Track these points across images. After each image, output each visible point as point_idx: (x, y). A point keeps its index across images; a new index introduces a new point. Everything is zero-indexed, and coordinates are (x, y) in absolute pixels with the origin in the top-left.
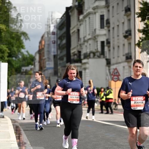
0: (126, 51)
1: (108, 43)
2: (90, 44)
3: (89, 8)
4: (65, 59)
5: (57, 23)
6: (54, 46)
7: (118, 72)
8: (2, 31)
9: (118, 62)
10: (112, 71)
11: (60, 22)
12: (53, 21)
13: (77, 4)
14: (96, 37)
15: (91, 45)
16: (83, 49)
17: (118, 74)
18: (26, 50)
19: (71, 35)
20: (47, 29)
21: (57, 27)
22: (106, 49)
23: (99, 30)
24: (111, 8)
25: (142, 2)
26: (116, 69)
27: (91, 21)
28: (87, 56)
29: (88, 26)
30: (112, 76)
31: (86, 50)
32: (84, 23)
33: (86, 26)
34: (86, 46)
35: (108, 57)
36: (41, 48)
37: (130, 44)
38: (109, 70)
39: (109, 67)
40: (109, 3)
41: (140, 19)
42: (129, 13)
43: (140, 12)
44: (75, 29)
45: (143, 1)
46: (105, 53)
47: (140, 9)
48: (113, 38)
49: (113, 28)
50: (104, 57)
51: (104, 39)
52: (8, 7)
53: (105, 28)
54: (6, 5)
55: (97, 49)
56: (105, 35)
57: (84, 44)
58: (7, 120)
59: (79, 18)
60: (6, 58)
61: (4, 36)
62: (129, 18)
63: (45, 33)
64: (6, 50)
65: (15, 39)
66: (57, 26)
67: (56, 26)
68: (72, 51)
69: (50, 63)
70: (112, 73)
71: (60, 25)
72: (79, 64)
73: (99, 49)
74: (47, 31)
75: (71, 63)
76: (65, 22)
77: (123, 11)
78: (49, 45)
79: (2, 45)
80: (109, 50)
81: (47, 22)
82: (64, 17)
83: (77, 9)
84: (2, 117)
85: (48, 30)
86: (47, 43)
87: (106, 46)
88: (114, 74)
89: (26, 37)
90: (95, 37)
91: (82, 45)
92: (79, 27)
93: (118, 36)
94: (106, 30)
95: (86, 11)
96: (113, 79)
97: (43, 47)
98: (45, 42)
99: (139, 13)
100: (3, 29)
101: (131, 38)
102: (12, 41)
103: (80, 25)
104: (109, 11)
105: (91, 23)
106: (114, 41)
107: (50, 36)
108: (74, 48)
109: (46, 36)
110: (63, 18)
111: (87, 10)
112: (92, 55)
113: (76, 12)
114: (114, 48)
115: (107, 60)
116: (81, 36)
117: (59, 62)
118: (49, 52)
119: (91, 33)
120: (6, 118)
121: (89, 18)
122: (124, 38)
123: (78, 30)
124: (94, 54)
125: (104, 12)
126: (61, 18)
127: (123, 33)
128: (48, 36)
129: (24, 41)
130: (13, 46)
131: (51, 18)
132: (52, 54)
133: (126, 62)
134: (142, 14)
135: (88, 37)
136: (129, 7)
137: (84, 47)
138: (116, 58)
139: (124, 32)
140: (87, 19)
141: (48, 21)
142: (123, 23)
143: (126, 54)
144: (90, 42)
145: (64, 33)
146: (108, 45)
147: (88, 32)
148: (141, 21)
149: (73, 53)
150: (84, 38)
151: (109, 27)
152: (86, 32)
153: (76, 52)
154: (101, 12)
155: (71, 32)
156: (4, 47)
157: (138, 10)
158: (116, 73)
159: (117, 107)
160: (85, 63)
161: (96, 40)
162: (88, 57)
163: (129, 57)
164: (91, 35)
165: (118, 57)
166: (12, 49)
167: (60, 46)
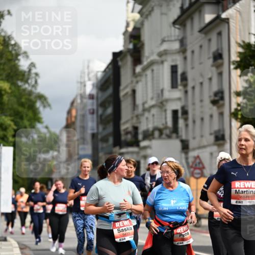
0: (216, 127)
1: (185, 112)
2: (153, 115)
3: (152, 53)
4: (111, 140)
5: (97, 78)
6: (93, 118)
7: (201, 162)
8: (3, 92)
9: (202, 145)
10: (191, 160)
11: (103, 78)
12: (92, 75)
13: (131, 46)
14: (165, 103)
15: (156, 117)
16: (142, 124)
17: (201, 166)
18: (45, 124)
19: (122, 99)
20: (81, 90)
21: (97, 87)
22: (181, 122)
23: (169, 91)
24: (189, 54)
25: (242, 44)
26: (198, 157)
27: (155, 75)
28: (148, 135)
29: (149, 84)
30: (192, 169)
31: (147, 125)
32: (143, 79)
33: (146, 84)
34: (147, 118)
35: (184, 137)
36: (69, 122)
37: (221, 114)
38: (187, 159)
39: (186, 153)
40: (186, 45)
41: (239, 71)
42: (220, 61)
43: (238, 59)
44: (129, 90)
45: (244, 42)
46: (180, 130)
47: (238, 54)
48: (194, 104)
49: (193, 88)
50: (177, 137)
51: (177, 106)
52: (14, 52)
53: (180, 87)
54: (10, 48)
55: (166, 123)
56: (179, 99)
57: (143, 115)
58: (11, 245)
59: (134, 70)
60: (11, 139)
61: (6, 102)
62: (219, 71)
63: (77, 96)
64: (10, 125)
65: (26, 106)
66: (97, 84)
67: (95, 85)
68: (123, 127)
69: (86, 147)
70: (191, 164)
71: (103, 82)
72: (135, 149)
73: (170, 123)
74: (80, 92)
75: (121, 148)
76: (112, 77)
77: (209, 58)
78: (84, 116)
79: (3, 117)
80: (187, 126)
81: (81, 76)
82: (110, 69)
83: (132, 55)
84: (4, 239)
85: (82, 92)
86: (80, 113)
87: (182, 118)
88: (194, 166)
89: (45, 102)
90: (162, 103)
91: (139, 117)
92: (135, 86)
93: (201, 101)
94: (180, 90)
95: (147, 59)
96: (192, 175)
97: (73, 119)
98: (77, 112)
99: (237, 62)
100: (5, 90)
101: (223, 105)
102: (21, 109)
103: (137, 82)
104: (185, 58)
105: (155, 79)
106: (194, 110)
107: (85, 101)
108: (126, 122)
109: (79, 101)
110: (107, 70)
111: (148, 57)
112: (157, 134)
113: (129, 60)
114: (194, 122)
115: (182, 141)
116: (139, 101)
117: (100, 145)
118: (84, 128)
119: (155, 96)
120: (9, 241)
121: (153, 70)
122: (211, 105)
123: (134, 92)
124: (161, 131)
125: (178, 60)
126: (105, 71)
127: (210, 97)
128: (82, 101)
129: (41, 109)
130: (22, 118)
131: (86, 71)
132: (89, 132)
133: (214, 144)
134: (242, 64)
135: (151, 103)
136: (220, 51)
137: (143, 119)
138: (198, 138)
139: (212, 94)
140: (149, 72)
141: (83, 75)
142: (210, 79)
143: (216, 132)
144: (154, 111)
145: (110, 96)
146: (185, 116)
147: (150, 95)
148: (240, 76)
149: (124, 130)
150: (143, 104)
151: (185, 86)
152: (147, 94)
153: (130, 129)
154: (173, 61)
155: (122, 94)
156: (7, 120)
157: (235, 57)
158: (198, 164)
159: (199, 222)
160: (145, 148)
161: (164, 108)
162: (151, 137)
163: (220, 136)
164: (155, 99)
165: (202, 136)
166: (21, 123)
167: (103, 117)
